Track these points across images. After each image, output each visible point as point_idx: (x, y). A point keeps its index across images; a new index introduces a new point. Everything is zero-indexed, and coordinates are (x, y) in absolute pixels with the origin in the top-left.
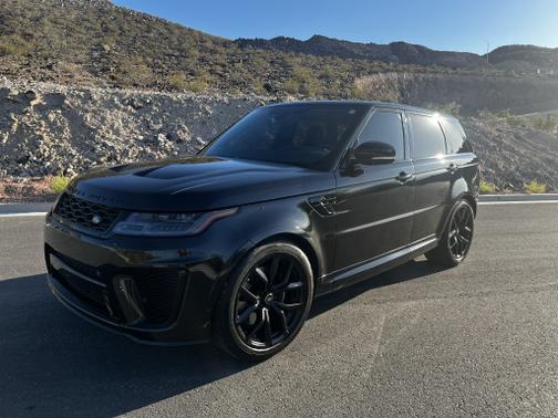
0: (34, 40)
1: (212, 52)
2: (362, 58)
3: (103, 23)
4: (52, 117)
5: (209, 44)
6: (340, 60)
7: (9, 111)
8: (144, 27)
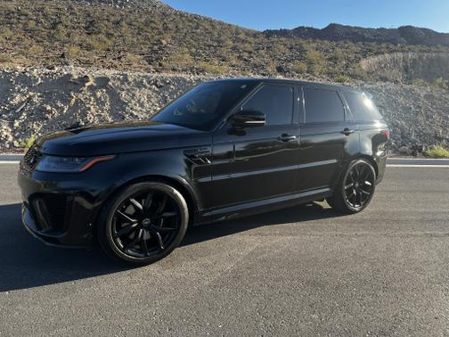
0: (114, 38)
1: (244, 41)
2: (372, 41)
3: (165, 23)
4: (99, 94)
5: (242, 36)
6: (351, 43)
7: (70, 91)
8: (194, 25)
